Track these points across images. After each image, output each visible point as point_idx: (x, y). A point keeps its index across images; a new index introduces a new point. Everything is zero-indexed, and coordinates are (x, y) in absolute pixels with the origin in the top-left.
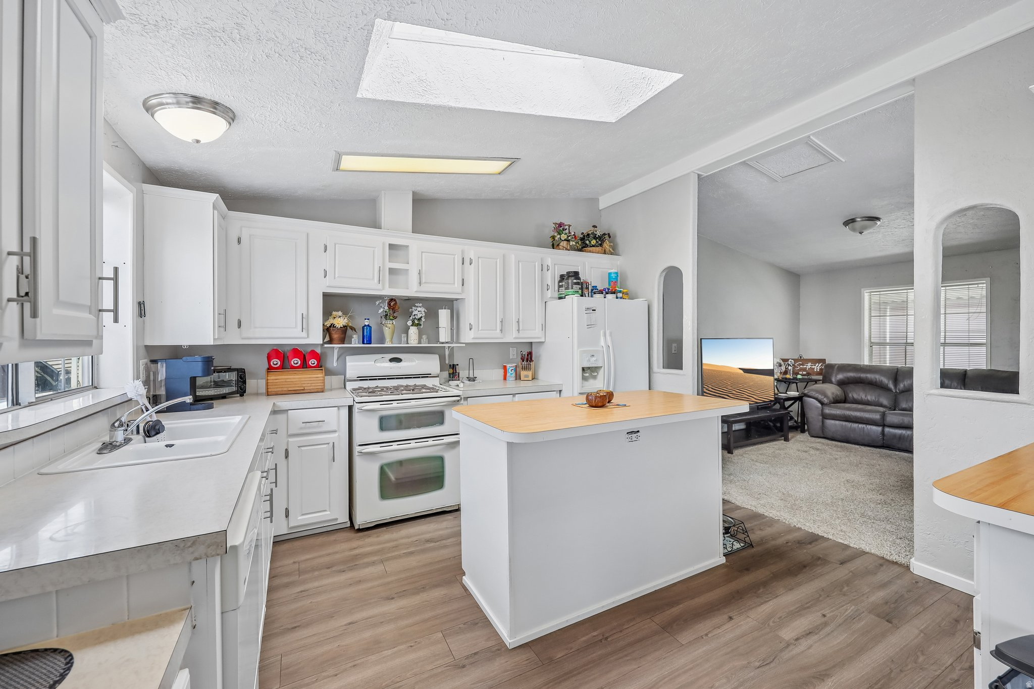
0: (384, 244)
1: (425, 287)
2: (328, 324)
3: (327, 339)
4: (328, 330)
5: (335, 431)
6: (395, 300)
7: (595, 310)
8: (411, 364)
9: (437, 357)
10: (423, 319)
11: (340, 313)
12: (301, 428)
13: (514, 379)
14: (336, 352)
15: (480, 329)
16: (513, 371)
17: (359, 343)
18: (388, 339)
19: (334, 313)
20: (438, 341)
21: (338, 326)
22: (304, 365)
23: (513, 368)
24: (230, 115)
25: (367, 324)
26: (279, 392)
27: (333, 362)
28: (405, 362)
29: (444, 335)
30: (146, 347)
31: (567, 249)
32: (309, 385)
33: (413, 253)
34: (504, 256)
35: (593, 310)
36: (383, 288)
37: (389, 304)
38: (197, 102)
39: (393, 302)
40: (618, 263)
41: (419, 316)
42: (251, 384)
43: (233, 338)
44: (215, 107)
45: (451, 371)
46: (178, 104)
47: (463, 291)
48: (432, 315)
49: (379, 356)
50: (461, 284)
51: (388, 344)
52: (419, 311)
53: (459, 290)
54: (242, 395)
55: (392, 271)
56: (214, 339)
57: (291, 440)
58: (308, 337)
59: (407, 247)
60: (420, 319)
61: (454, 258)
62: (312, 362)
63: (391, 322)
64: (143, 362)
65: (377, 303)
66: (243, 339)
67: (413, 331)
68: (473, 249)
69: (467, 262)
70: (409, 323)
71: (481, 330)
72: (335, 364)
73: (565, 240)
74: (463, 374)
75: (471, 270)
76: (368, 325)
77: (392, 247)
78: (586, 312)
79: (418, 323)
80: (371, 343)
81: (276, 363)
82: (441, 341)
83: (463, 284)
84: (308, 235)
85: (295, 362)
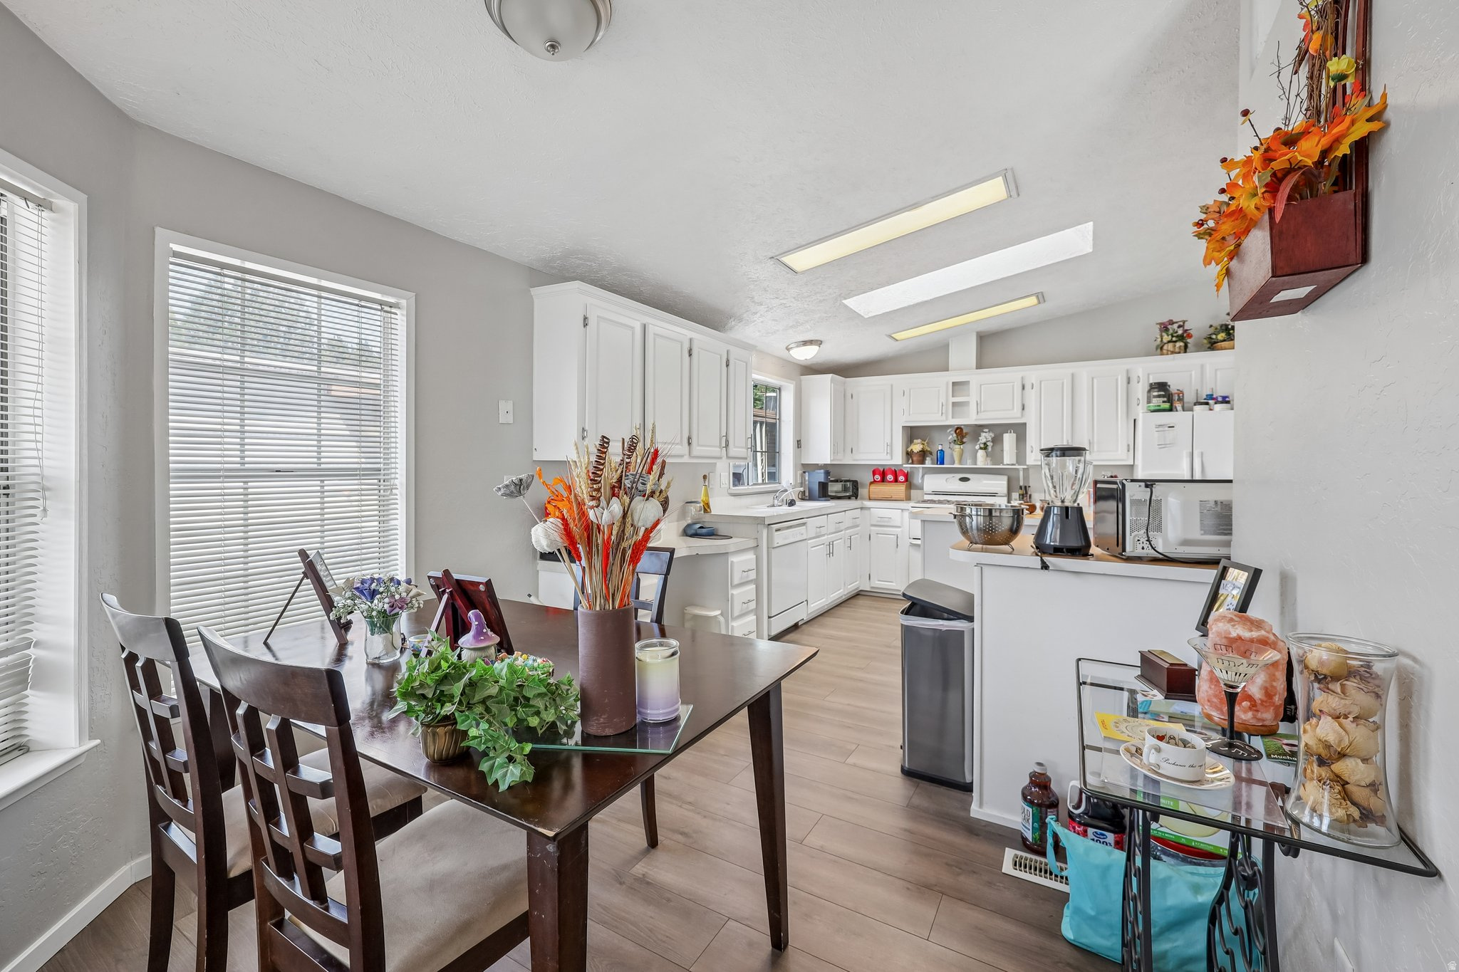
0: (947, 383)
1: (982, 415)
2: (909, 450)
3: (910, 461)
4: (909, 455)
5: (900, 527)
6: (961, 428)
7: (1170, 426)
8: (981, 483)
9: (1005, 478)
10: (990, 444)
11: (919, 441)
12: (878, 521)
14: (921, 471)
17: (933, 464)
18: (956, 462)
19: (915, 441)
20: (1002, 463)
21: (915, 451)
22: (896, 480)
24: (819, 343)
25: (940, 449)
26: (876, 498)
27: (917, 480)
28: (973, 481)
29: (1009, 457)
30: (801, 464)
31: (1173, 353)
32: (896, 495)
33: (973, 387)
34: (1073, 375)
36: (947, 419)
37: (956, 432)
38: (805, 343)
39: (959, 431)
41: (984, 441)
42: (863, 491)
43: (848, 460)
44: (811, 342)
45: (1021, 492)
46: (797, 346)
47: (1022, 415)
48: (997, 440)
49: (951, 475)
50: (1020, 408)
51: (956, 466)
52: (985, 437)
53: (1019, 415)
54: (856, 498)
55: (954, 404)
56: (831, 460)
57: (872, 528)
58: (892, 458)
59: (969, 382)
60: (985, 444)
61: (1013, 386)
62: (901, 478)
63: (957, 446)
64: (800, 472)
65: (948, 431)
66: (854, 460)
67: (981, 453)
68: (1033, 374)
69: (1028, 387)
70: (977, 447)
72: (920, 481)
73: (1169, 342)
75: (1031, 396)
76: (942, 450)
77: (954, 384)
78: (1157, 429)
79: (985, 447)
80: (943, 464)
81: (878, 477)
82: (1005, 463)
83: (1023, 409)
84: (892, 386)
85: (890, 477)
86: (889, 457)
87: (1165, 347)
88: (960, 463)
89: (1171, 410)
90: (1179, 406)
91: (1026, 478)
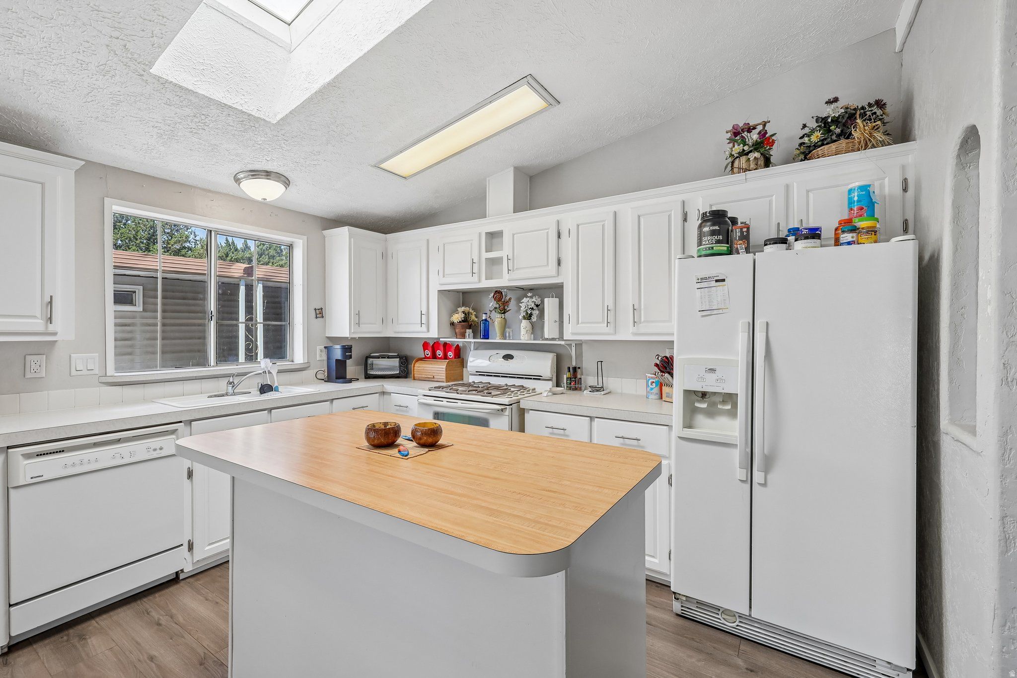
0: (481, 234)
1: (515, 274)
2: (453, 320)
3: (455, 334)
4: (450, 325)
6: (500, 292)
7: (723, 280)
8: (524, 363)
9: (553, 356)
13: (657, 397)
14: (473, 345)
15: (580, 322)
16: (654, 384)
17: (481, 338)
18: (500, 335)
19: (458, 308)
23: (654, 381)
25: (484, 318)
26: (421, 378)
28: (516, 359)
30: (327, 337)
31: (746, 169)
32: (437, 374)
33: (506, 238)
35: (717, 281)
36: (480, 281)
37: (495, 297)
39: (498, 294)
40: (910, 159)
41: (527, 308)
43: (389, 332)
45: (569, 375)
47: (558, 274)
49: (494, 352)
50: (556, 263)
51: (500, 340)
52: (528, 302)
53: (554, 273)
55: (488, 262)
56: (351, 333)
58: (428, 331)
60: (528, 312)
61: (548, 234)
62: (451, 354)
63: (499, 316)
64: (319, 347)
66: (395, 332)
68: (570, 215)
69: (564, 234)
70: (521, 317)
71: (582, 323)
73: (742, 155)
74: (590, 380)
75: (568, 243)
76: (486, 320)
77: (488, 235)
78: (699, 285)
79: (529, 317)
80: (488, 338)
81: (428, 353)
82: (546, 336)
83: (559, 264)
84: (428, 240)
85: (440, 353)
86: (424, 328)
87: (736, 164)
88: (504, 336)
89: (730, 252)
90: (740, 245)
91: (579, 356)
